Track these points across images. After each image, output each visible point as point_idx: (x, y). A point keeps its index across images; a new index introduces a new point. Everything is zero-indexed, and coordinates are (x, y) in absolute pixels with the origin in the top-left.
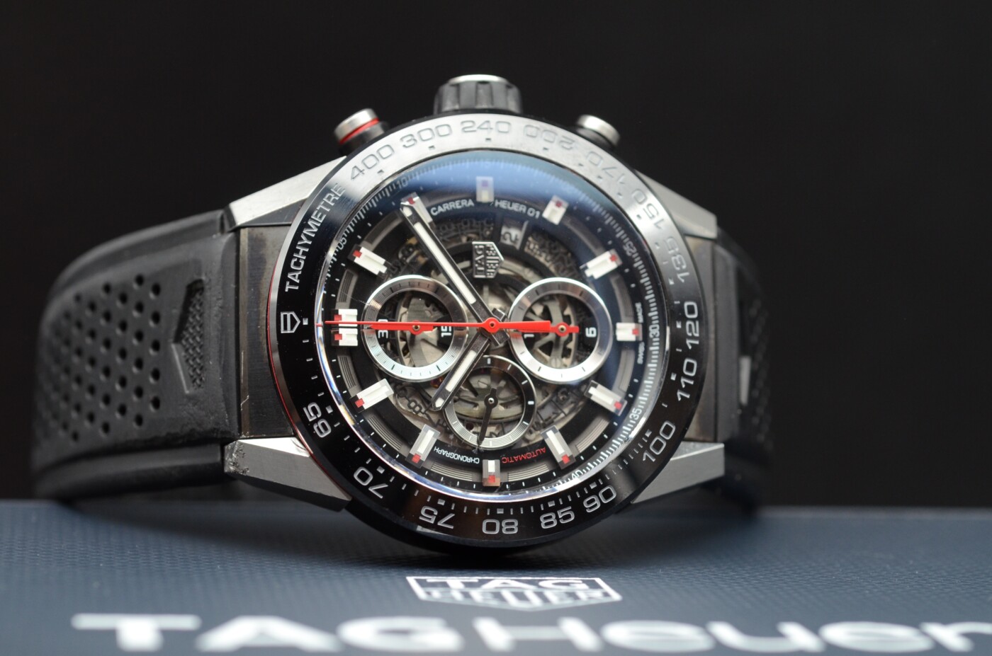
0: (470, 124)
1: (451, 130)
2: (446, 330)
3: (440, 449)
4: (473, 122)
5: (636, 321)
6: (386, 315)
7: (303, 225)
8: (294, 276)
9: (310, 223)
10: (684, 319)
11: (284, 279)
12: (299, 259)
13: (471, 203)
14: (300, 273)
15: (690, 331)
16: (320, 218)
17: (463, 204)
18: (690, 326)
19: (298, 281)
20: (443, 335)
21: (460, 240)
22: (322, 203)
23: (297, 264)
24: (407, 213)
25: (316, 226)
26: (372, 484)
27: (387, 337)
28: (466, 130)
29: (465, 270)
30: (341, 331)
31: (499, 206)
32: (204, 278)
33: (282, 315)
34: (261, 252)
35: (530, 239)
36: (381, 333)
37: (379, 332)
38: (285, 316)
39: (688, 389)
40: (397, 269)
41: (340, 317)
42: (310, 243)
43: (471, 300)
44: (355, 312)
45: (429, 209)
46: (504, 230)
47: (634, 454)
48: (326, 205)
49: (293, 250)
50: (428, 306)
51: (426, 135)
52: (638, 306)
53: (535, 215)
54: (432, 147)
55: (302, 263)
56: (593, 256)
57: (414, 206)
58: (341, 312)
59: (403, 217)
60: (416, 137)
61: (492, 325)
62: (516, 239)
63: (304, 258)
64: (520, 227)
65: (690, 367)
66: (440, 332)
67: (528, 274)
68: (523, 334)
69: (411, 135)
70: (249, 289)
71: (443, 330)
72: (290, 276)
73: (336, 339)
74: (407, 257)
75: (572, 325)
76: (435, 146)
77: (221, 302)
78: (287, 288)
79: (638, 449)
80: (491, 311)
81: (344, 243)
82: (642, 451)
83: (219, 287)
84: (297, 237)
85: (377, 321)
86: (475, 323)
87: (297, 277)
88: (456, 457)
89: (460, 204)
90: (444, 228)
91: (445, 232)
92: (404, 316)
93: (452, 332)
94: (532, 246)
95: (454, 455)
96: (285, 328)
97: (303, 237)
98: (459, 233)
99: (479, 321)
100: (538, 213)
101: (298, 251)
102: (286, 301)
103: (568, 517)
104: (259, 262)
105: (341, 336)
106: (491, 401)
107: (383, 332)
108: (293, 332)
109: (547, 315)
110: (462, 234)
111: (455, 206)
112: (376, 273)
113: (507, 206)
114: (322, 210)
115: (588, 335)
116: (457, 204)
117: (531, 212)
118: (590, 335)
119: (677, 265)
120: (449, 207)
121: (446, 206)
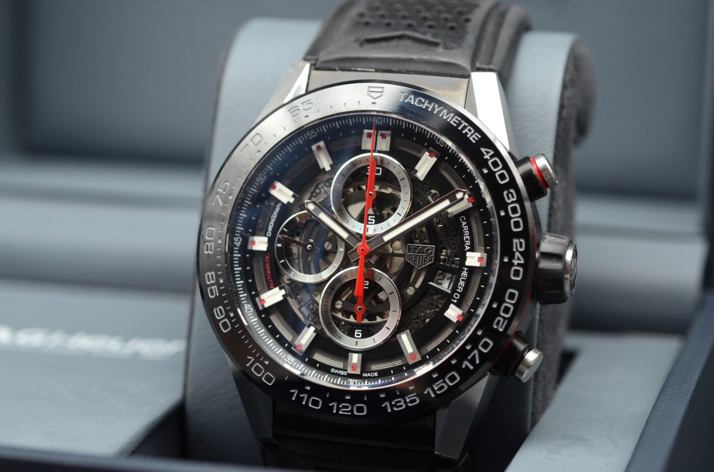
3: (280, 207)
6: (385, 175)
7: (451, 110)
8: (411, 99)
9: (452, 114)
10: (353, 403)
12: (424, 103)
13: (467, 248)
14: (413, 104)
15: (344, 407)
16: (455, 122)
17: (467, 242)
18: (348, 407)
19: (406, 101)
20: (366, 217)
22: (467, 125)
23: (420, 102)
24: (459, 195)
25: (447, 119)
31: (464, 270)
39: (299, 399)
41: (384, 137)
42: (435, 112)
45: (463, 212)
47: (252, 349)
48: (465, 127)
49: (432, 100)
52: (375, 374)
53: (454, 299)
55: (420, 105)
59: (457, 191)
61: (363, 250)
63: (424, 107)
65: (315, 403)
71: (370, 217)
79: (256, 353)
81: (440, 144)
82: (253, 355)
84: (441, 104)
85: (380, 167)
87: (410, 101)
88: (273, 218)
89: (467, 240)
95: (275, 217)
97: (441, 108)
100: (455, 301)
101: (430, 103)
103: (212, 294)
106: (310, 247)
111: (466, 236)
112: (417, 168)
113: (463, 277)
114: (460, 123)
115: (356, 331)
116: (467, 237)
117: (457, 296)
118: (356, 333)
119: (396, 402)
120: (465, 231)
121: (466, 228)
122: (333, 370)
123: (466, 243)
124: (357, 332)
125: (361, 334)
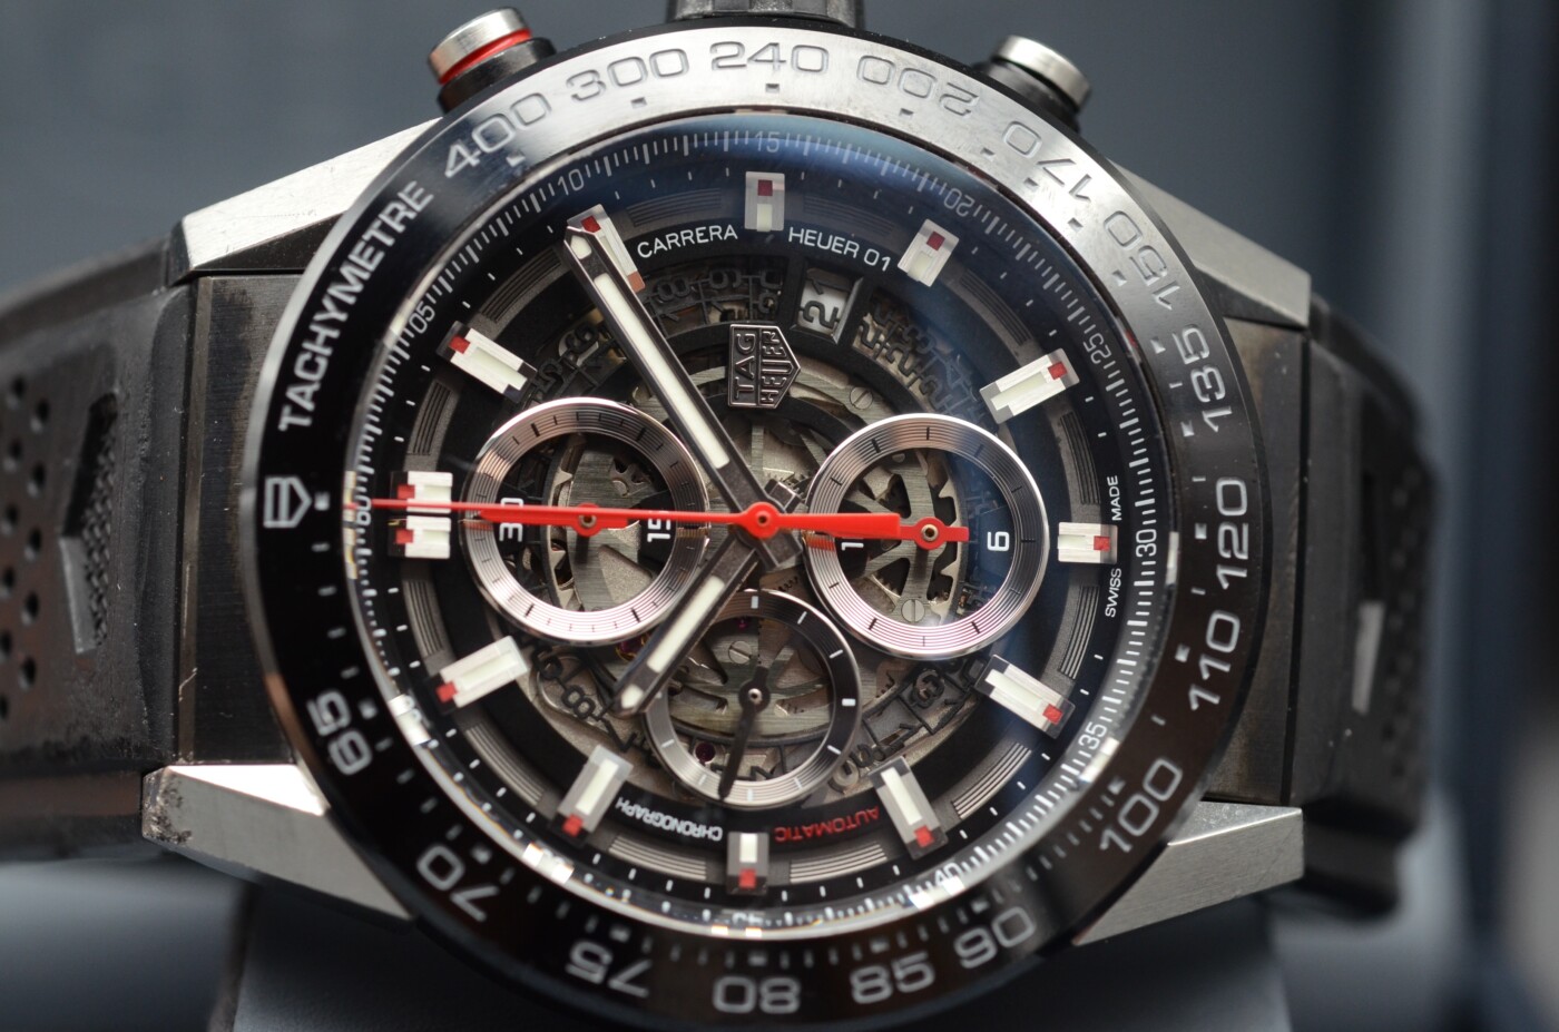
0: (733, 50)
1: (686, 63)
2: (658, 526)
3: (632, 804)
4: (739, 44)
5: (1106, 518)
6: (520, 487)
7: (331, 275)
8: (302, 394)
9: (346, 271)
10: (1214, 521)
11: (278, 400)
12: (315, 354)
13: (731, 232)
14: (316, 387)
15: (1228, 546)
16: (371, 259)
17: (712, 234)
18: (1228, 534)
19: (309, 406)
20: (650, 537)
21: (704, 319)
22: (377, 224)
23: (311, 366)
24: (579, 249)
25: (360, 280)
26: (461, 885)
27: (520, 538)
28: (722, 63)
29: (708, 387)
30: (412, 522)
31: (796, 239)
32: (116, 390)
33: (270, 482)
34: (240, 336)
35: (868, 319)
36: (506, 530)
37: (503, 526)
38: (277, 488)
39: (1216, 682)
40: (553, 381)
41: (411, 489)
42: (343, 317)
43: (718, 458)
44: (446, 479)
45: (631, 246)
46: (808, 297)
47: (1080, 833)
48: (385, 228)
49: (302, 332)
50: (621, 468)
51: (629, 72)
52: (1113, 482)
53: (881, 263)
54: (640, 101)
55: (323, 363)
56: (1011, 365)
57: (597, 235)
58: (415, 477)
59: (570, 258)
60: (605, 78)
61: (763, 519)
62: (835, 318)
63: (328, 351)
64: (844, 292)
65: (1223, 632)
66: (644, 530)
67: (858, 401)
68: (839, 542)
69: (593, 72)
70: (209, 419)
71: (651, 526)
72: (292, 393)
73: (399, 541)
74: (577, 354)
75: (956, 524)
76: (647, 100)
77: (146, 445)
78: (286, 420)
79: (1092, 820)
80: (762, 487)
81: (429, 319)
82: (1099, 827)
83: (143, 412)
84: (314, 304)
85: (498, 501)
86: (725, 513)
87: (308, 396)
88: (668, 823)
89: (706, 235)
90: (667, 290)
91: (670, 297)
92: (564, 494)
93: (672, 532)
94: (870, 336)
95: (664, 818)
96: (276, 516)
97: (327, 303)
98: (703, 301)
99: (734, 509)
100: (887, 259)
101: (313, 337)
102: (281, 452)
103: (918, 976)
104: (234, 359)
105: (410, 534)
106: (755, 696)
107: (511, 526)
108: (293, 523)
109: (898, 499)
110: (709, 304)
111: (695, 238)
112: (501, 389)
113: (815, 242)
114: (374, 242)
115: (990, 547)
116: (699, 235)
117: (872, 257)
118: (997, 548)
119: (1205, 392)
120: (680, 241)
121: (673, 238)
122: (1110, 611)
123: (715, 237)
124: (993, 544)
125: (998, 534)
